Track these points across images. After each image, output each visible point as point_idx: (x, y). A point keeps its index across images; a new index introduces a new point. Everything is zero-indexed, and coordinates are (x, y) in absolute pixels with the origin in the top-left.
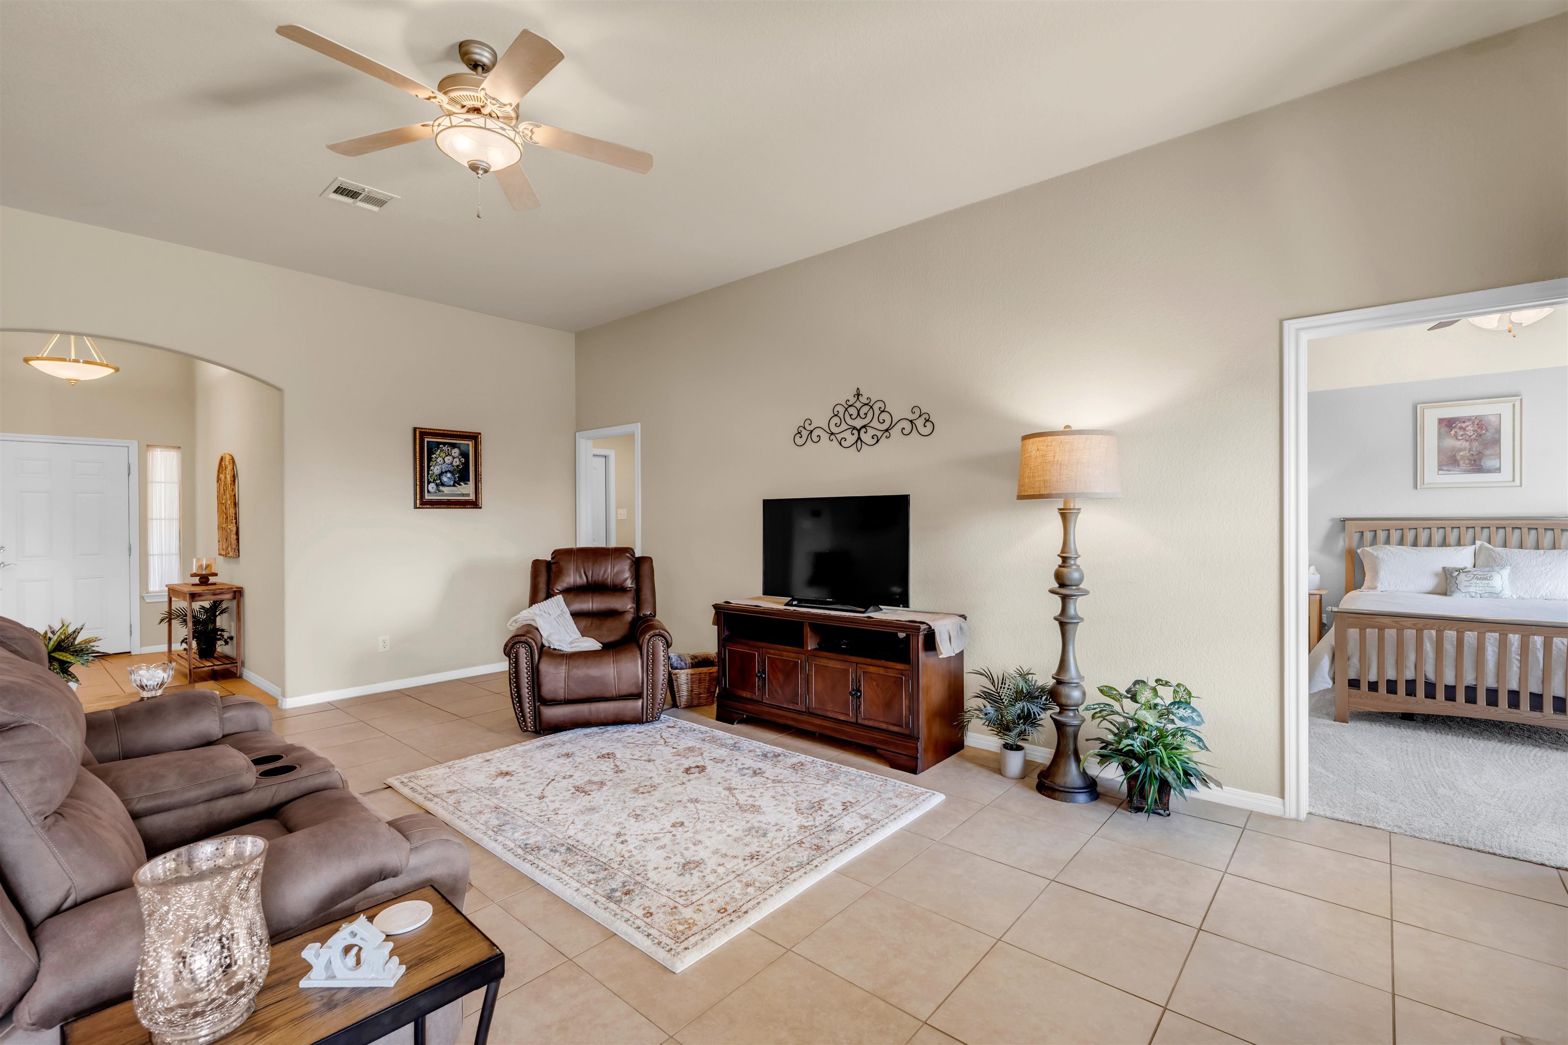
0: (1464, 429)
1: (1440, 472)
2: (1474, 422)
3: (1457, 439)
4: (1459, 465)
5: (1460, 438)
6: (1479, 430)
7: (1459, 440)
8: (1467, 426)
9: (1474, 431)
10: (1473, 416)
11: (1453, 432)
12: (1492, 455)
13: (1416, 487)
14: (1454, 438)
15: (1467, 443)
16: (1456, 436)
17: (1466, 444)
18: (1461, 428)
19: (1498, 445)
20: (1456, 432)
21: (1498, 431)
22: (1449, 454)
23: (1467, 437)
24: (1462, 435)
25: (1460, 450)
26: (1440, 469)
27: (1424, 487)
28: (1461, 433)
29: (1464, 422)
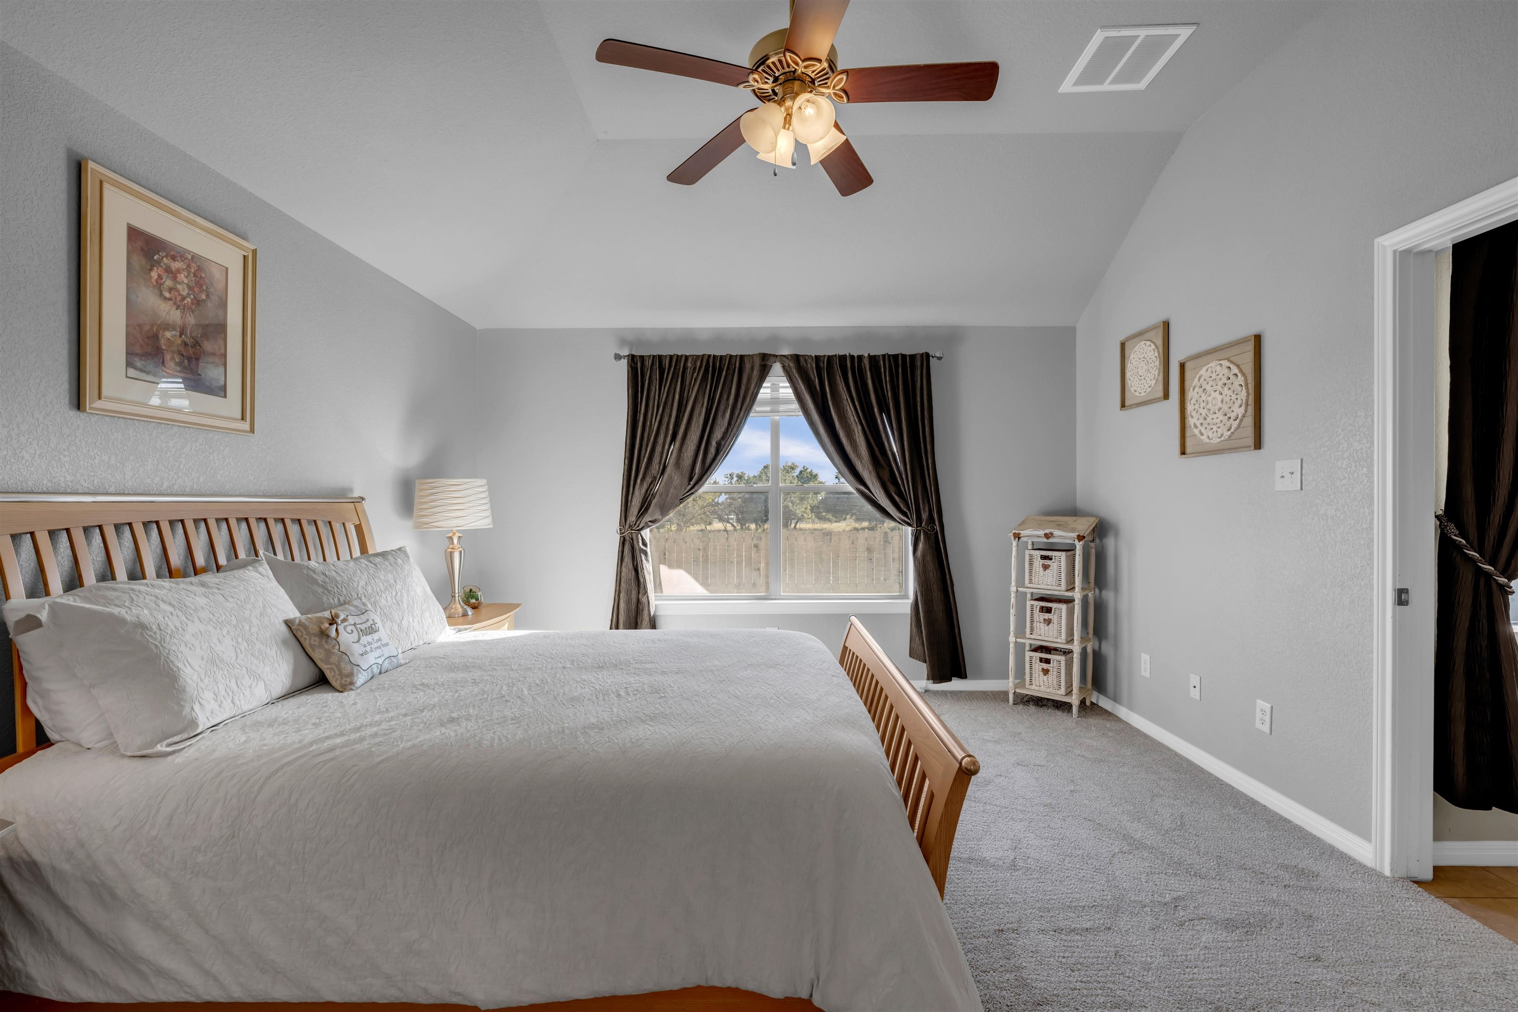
0: (173, 274)
1: (132, 372)
2: (189, 266)
3: (161, 295)
4: (163, 363)
5: (167, 295)
6: (196, 289)
7: (165, 298)
8: (179, 271)
9: (190, 288)
10: (189, 252)
11: (154, 275)
12: (214, 354)
13: (78, 403)
14: (157, 292)
15: (178, 312)
16: (159, 285)
17: (175, 316)
18: (168, 270)
19: (223, 336)
20: (160, 276)
21: (223, 304)
22: (147, 328)
23: (179, 298)
24: (170, 290)
25: (167, 327)
26: (129, 364)
27: (99, 404)
28: (169, 283)
29: (174, 258)
